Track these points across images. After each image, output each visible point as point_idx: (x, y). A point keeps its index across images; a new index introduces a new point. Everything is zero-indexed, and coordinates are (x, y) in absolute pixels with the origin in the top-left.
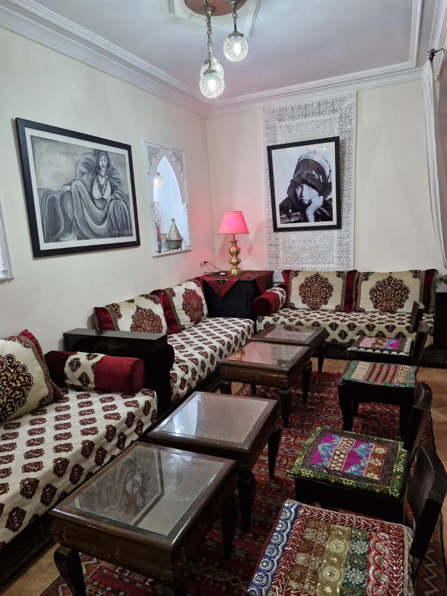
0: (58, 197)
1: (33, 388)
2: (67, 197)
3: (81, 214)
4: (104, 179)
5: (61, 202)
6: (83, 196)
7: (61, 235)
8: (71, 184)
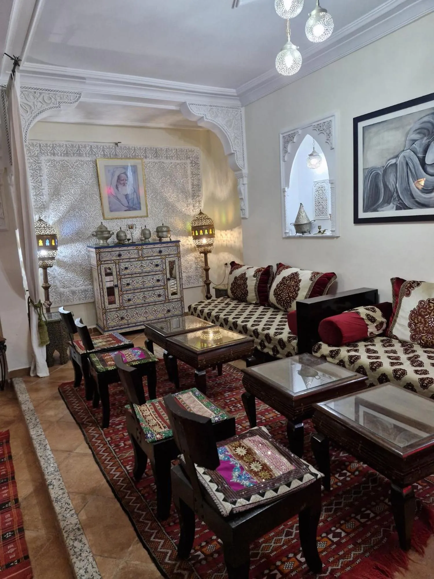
0: (381, 172)
2: (390, 170)
3: (405, 185)
5: (384, 177)
6: (411, 165)
7: (379, 206)
8: (397, 157)
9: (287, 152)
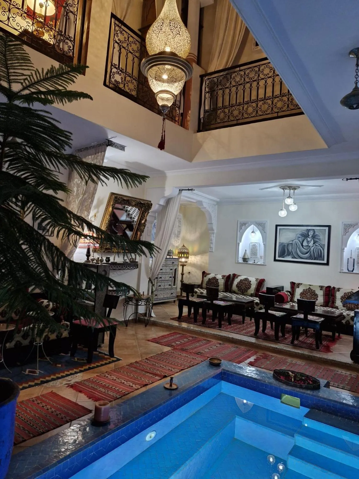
0: (286, 245)
1: (250, 290)
2: (290, 245)
3: (295, 250)
4: (310, 239)
5: (287, 246)
6: (298, 245)
7: (285, 256)
8: (293, 241)
9: (242, 229)
